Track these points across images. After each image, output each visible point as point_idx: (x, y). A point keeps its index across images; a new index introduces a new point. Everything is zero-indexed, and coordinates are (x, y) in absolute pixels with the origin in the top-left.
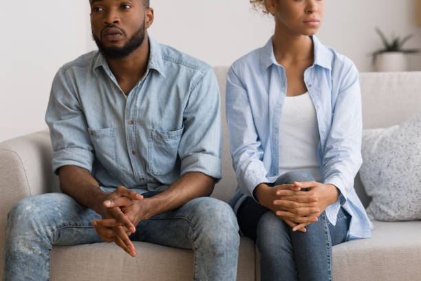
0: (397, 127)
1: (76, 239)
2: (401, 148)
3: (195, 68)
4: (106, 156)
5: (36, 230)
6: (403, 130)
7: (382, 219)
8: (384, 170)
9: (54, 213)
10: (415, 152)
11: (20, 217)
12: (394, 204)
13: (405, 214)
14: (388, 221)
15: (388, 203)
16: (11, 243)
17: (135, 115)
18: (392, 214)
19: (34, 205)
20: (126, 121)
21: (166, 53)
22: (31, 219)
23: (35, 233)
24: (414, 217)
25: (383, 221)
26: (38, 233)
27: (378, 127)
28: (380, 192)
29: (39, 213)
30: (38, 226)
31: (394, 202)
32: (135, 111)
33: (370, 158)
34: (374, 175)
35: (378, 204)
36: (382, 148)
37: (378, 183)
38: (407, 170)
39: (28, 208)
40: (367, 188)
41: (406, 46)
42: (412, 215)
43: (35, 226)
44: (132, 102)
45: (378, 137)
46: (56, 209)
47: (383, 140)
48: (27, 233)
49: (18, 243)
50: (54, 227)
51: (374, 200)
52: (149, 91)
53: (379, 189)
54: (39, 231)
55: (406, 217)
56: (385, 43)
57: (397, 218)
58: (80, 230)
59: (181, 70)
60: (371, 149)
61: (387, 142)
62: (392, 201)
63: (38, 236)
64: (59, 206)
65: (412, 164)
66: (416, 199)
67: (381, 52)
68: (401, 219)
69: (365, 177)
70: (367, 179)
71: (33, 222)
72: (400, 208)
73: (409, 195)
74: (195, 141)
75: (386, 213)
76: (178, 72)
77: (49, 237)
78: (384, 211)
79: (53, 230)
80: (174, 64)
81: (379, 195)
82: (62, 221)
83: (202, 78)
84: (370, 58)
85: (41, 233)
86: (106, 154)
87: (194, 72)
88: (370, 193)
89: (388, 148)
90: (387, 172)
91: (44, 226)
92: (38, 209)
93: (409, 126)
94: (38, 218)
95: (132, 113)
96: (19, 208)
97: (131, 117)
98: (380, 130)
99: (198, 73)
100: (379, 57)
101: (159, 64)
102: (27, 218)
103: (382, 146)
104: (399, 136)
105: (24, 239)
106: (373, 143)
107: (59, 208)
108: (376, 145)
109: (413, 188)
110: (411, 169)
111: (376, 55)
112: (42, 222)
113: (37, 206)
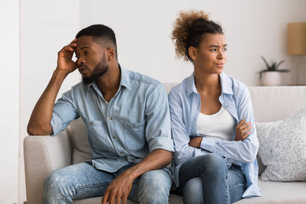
0: (281, 121)
1: (86, 195)
2: (285, 135)
3: (150, 83)
4: (100, 138)
5: (63, 193)
6: (286, 124)
7: (273, 180)
8: (274, 149)
9: (73, 180)
10: (295, 137)
11: (52, 185)
12: (281, 171)
13: (288, 177)
14: (278, 181)
15: (277, 170)
16: (47, 201)
17: (113, 113)
18: (280, 177)
19: (60, 177)
20: (108, 118)
21: (132, 75)
22: (60, 186)
23: (62, 195)
24: (294, 179)
25: (274, 181)
26: (64, 194)
27: (269, 121)
28: (272, 163)
29: (64, 182)
30: (64, 190)
31: (281, 170)
32: (113, 112)
33: (264, 141)
34: (268, 152)
35: (271, 170)
36: (272, 135)
37: (270, 157)
38: (289, 149)
39: (57, 179)
40: (263, 160)
41: (280, 68)
42: (293, 178)
43: (62, 190)
44: (111, 106)
45: (269, 128)
46: (74, 177)
47: (273, 129)
48: (57, 195)
49: (52, 201)
50: (74, 190)
51: (268, 168)
52: (121, 99)
53: (271, 161)
54: (65, 193)
55: (289, 179)
56: (267, 65)
57: (283, 180)
58: (88, 189)
59: (141, 85)
60: (265, 135)
61: (275, 131)
62: (280, 169)
63: (64, 196)
64: (75, 174)
65: (292, 145)
66: (295, 168)
67: (265, 71)
68: (286, 180)
69: (262, 153)
70: (263, 154)
71: (61, 188)
72: (285, 173)
73: (290, 165)
74: (155, 128)
75: (276, 177)
76: (139, 87)
77: (70, 196)
78: (274, 175)
79: (73, 192)
80: (137, 82)
81: (272, 165)
82: (77, 185)
83: (154, 89)
84: (258, 75)
85: (65, 194)
86: (100, 137)
87: (149, 86)
88: (265, 164)
89: (277, 134)
90: (276, 150)
91: (68, 190)
92: (63, 179)
93: (289, 121)
94: (64, 185)
95: (111, 113)
96: (51, 179)
97: (111, 115)
98: (270, 123)
99: (151, 86)
100: (263, 74)
101: (127, 82)
102: (57, 185)
103: (272, 133)
104: (283, 128)
105: (56, 199)
106: (266, 132)
107: (75, 176)
108: (268, 133)
109: (294, 161)
110: (292, 149)
111: (261, 73)
112: (66, 188)
113: (62, 177)
